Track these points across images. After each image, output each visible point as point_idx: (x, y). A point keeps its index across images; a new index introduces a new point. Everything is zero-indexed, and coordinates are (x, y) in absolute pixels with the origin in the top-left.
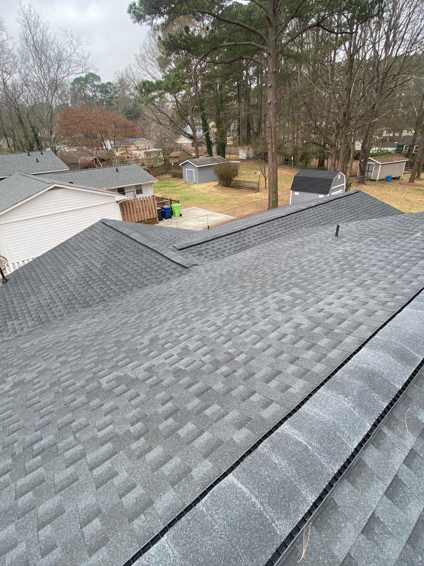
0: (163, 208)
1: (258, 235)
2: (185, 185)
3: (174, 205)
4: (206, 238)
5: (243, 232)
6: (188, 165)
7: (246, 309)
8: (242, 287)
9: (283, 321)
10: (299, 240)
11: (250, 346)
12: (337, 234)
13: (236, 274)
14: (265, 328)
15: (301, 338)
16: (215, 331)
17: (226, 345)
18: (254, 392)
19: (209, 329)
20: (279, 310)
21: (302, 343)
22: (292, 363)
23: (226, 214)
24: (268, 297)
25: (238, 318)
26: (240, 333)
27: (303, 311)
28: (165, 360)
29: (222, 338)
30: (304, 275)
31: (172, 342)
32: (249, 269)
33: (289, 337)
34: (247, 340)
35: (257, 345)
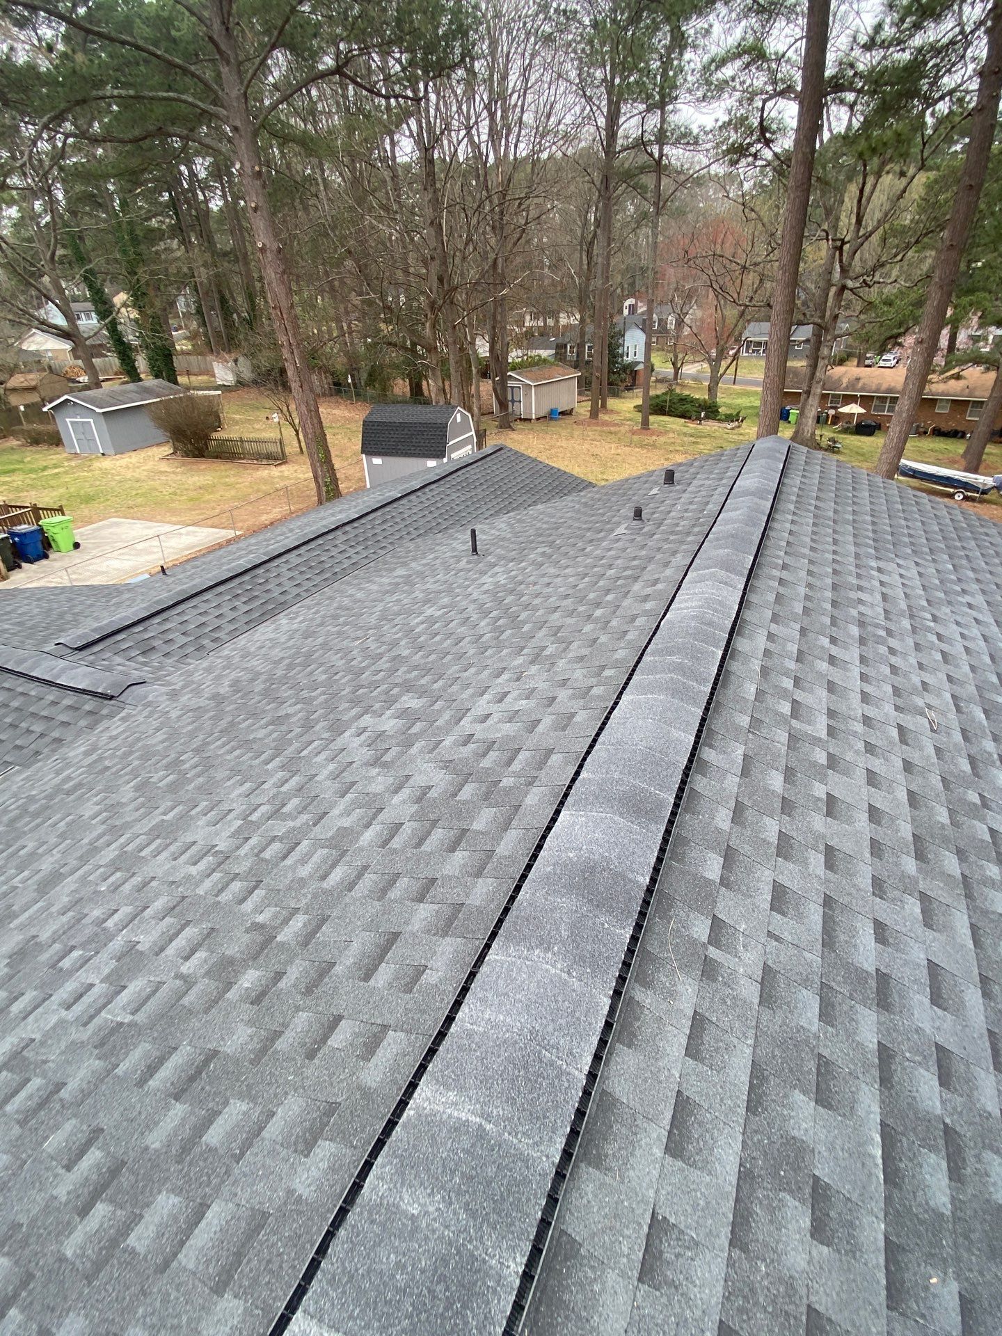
0: (13, 534)
1: (301, 573)
2: (73, 464)
3: (47, 522)
4: (157, 602)
5: (260, 571)
6: (70, 410)
7: (293, 782)
8: (278, 721)
9: (387, 789)
10: (401, 572)
11: (313, 886)
12: (475, 550)
13: (259, 686)
14: (346, 822)
15: (434, 823)
16: (214, 871)
17: (248, 906)
18: (338, 1019)
19: (193, 870)
20: (376, 762)
21: (438, 834)
22: (420, 899)
23: (213, 527)
24: (347, 734)
25: (275, 814)
26: (285, 857)
27: (431, 752)
28: (63, 1013)
29: (237, 886)
30: (422, 657)
31: (83, 946)
32: (290, 667)
33: (407, 830)
34: (304, 872)
35: (332, 875)
